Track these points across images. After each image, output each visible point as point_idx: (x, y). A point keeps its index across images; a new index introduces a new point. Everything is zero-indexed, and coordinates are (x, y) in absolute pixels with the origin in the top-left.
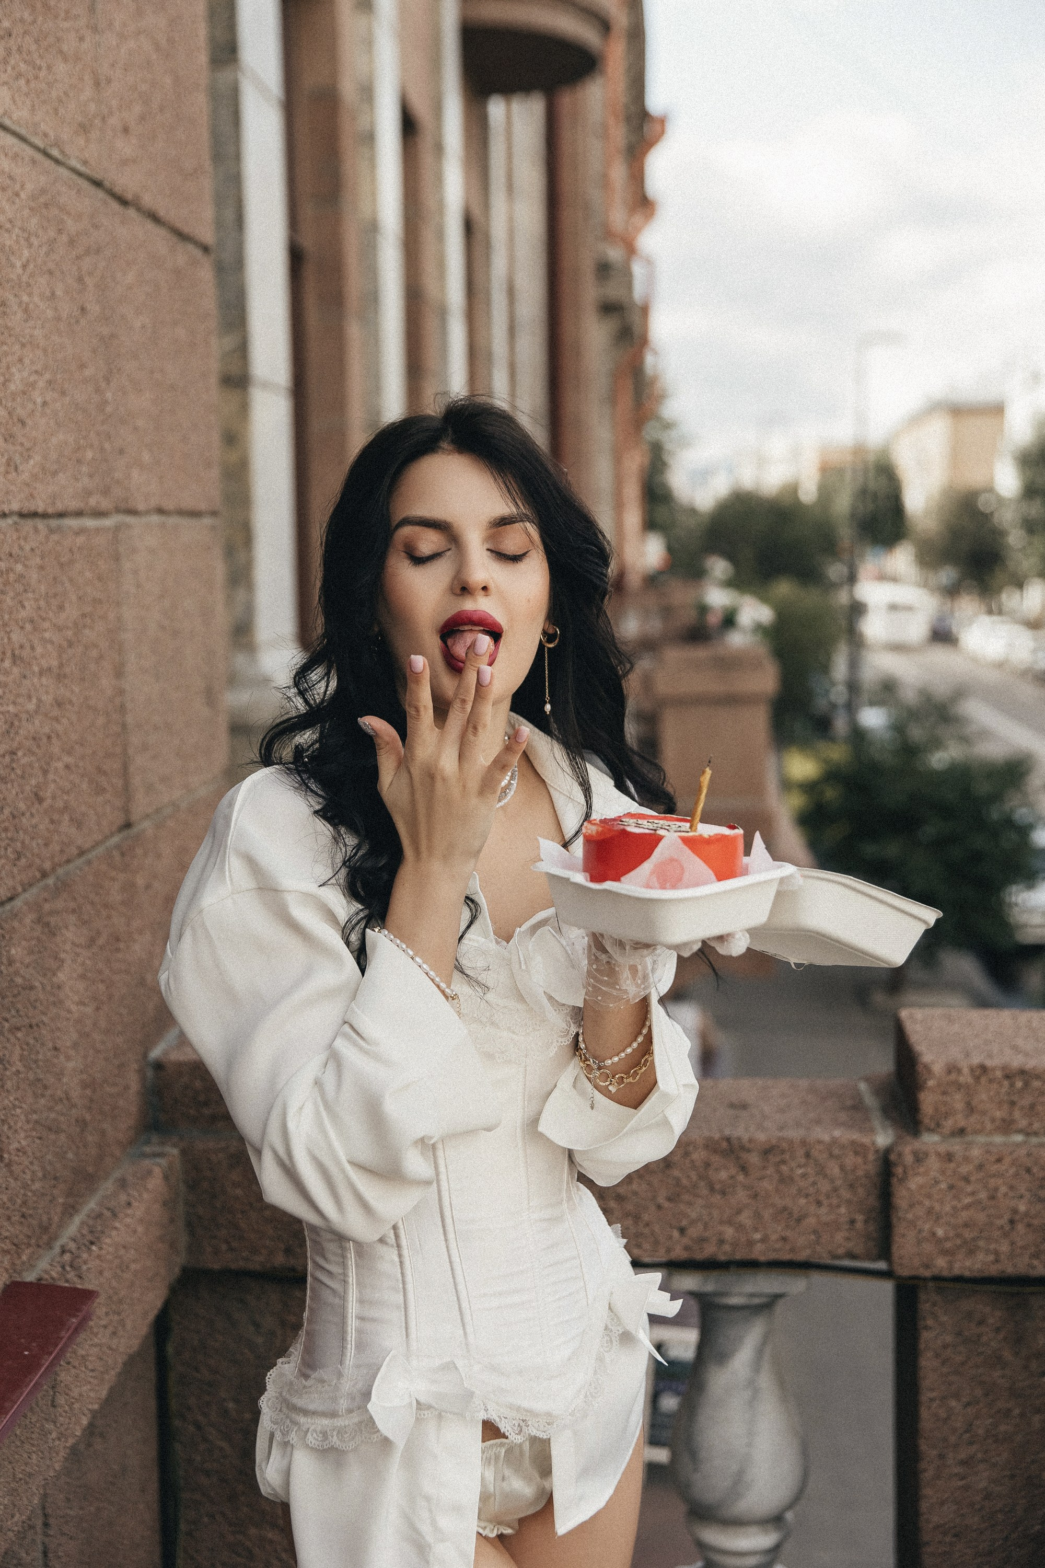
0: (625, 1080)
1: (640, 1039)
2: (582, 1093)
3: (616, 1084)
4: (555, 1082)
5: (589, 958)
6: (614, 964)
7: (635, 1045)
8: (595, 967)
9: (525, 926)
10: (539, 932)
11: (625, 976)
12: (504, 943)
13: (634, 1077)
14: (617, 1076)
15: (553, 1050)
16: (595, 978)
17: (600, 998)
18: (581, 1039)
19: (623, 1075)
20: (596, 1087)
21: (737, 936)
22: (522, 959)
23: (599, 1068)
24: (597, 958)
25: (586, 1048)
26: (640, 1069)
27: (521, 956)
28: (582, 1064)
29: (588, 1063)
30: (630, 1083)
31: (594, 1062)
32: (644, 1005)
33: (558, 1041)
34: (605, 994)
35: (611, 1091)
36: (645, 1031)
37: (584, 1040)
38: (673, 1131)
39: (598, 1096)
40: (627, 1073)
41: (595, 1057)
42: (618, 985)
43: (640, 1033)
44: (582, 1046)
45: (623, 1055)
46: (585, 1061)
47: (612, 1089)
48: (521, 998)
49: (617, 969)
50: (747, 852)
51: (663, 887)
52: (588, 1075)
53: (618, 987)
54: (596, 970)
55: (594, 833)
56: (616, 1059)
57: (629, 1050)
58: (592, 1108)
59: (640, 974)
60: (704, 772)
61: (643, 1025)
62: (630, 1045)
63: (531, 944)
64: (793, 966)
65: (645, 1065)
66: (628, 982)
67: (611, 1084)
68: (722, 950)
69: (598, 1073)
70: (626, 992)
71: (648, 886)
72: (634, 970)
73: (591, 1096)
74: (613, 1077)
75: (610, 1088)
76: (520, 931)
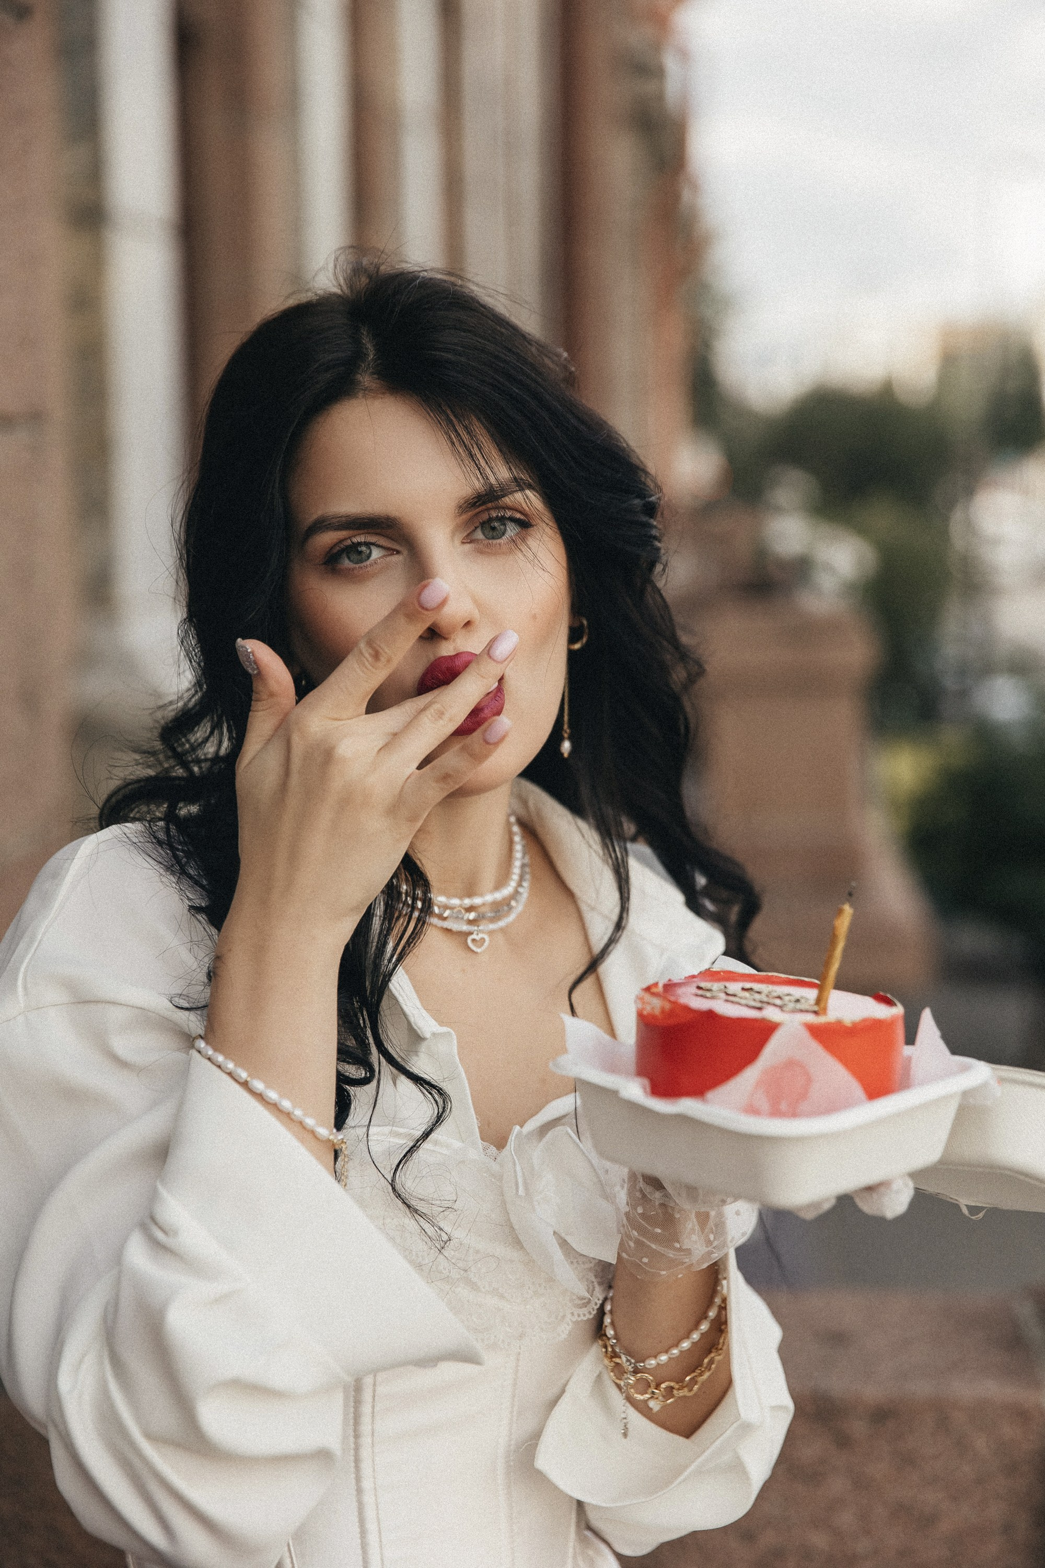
0: (675, 1392)
1: (704, 1327)
2: (606, 1407)
3: (660, 1398)
4: (563, 1381)
5: (630, 1194)
6: (673, 1208)
7: (695, 1336)
8: (640, 1210)
9: (532, 1124)
10: (550, 1135)
11: (689, 1226)
12: (493, 1149)
13: (690, 1386)
14: (663, 1386)
15: (565, 1330)
16: (640, 1229)
17: (645, 1260)
18: (607, 1320)
19: (672, 1384)
20: (629, 1399)
21: (895, 1187)
22: (520, 1181)
23: (636, 1371)
24: (644, 1196)
25: (616, 1337)
26: (701, 1375)
27: (519, 1174)
28: (606, 1361)
29: (617, 1360)
30: (685, 1397)
31: (628, 1361)
32: (714, 1273)
33: (572, 1314)
34: (654, 1254)
35: (651, 1409)
36: (712, 1314)
37: (613, 1323)
38: (748, 1478)
39: (634, 1417)
40: (680, 1380)
41: (629, 1353)
42: (678, 1242)
43: (704, 1316)
44: (610, 1332)
45: (675, 1351)
46: (612, 1357)
47: (655, 1405)
48: (518, 1243)
49: (677, 1216)
50: (911, 1039)
51: (776, 1113)
52: (618, 1381)
53: (677, 1245)
54: (643, 1215)
55: (657, 1012)
56: (664, 1358)
57: (686, 1345)
58: (625, 1435)
59: (711, 1223)
60: (840, 912)
61: (710, 1303)
62: (687, 1336)
63: (537, 1152)
64: (965, 1211)
65: (709, 1368)
66: (694, 1237)
67: (652, 1397)
68: (867, 1206)
69: (632, 1380)
70: (688, 1252)
71: (752, 1110)
72: (703, 1219)
73: (623, 1416)
74: (657, 1387)
75: (652, 1404)
76: (519, 1133)
